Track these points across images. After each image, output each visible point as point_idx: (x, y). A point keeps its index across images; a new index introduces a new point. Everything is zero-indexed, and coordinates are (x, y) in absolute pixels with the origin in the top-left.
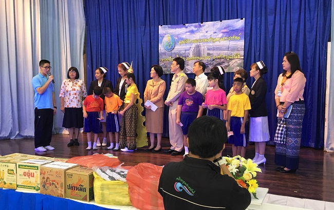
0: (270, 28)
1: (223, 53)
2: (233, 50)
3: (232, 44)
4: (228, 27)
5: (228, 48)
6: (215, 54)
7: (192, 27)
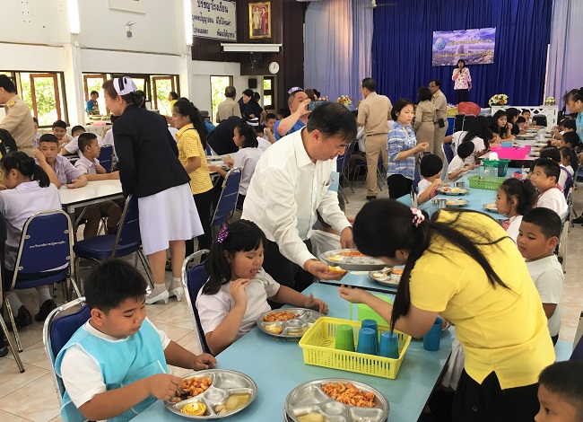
0: (513, 34)
1: (480, 51)
2: (487, 48)
3: (487, 44)
4: (484, 33)
5: (483, 48)
6: (475, 51)
7: (458, 33)
